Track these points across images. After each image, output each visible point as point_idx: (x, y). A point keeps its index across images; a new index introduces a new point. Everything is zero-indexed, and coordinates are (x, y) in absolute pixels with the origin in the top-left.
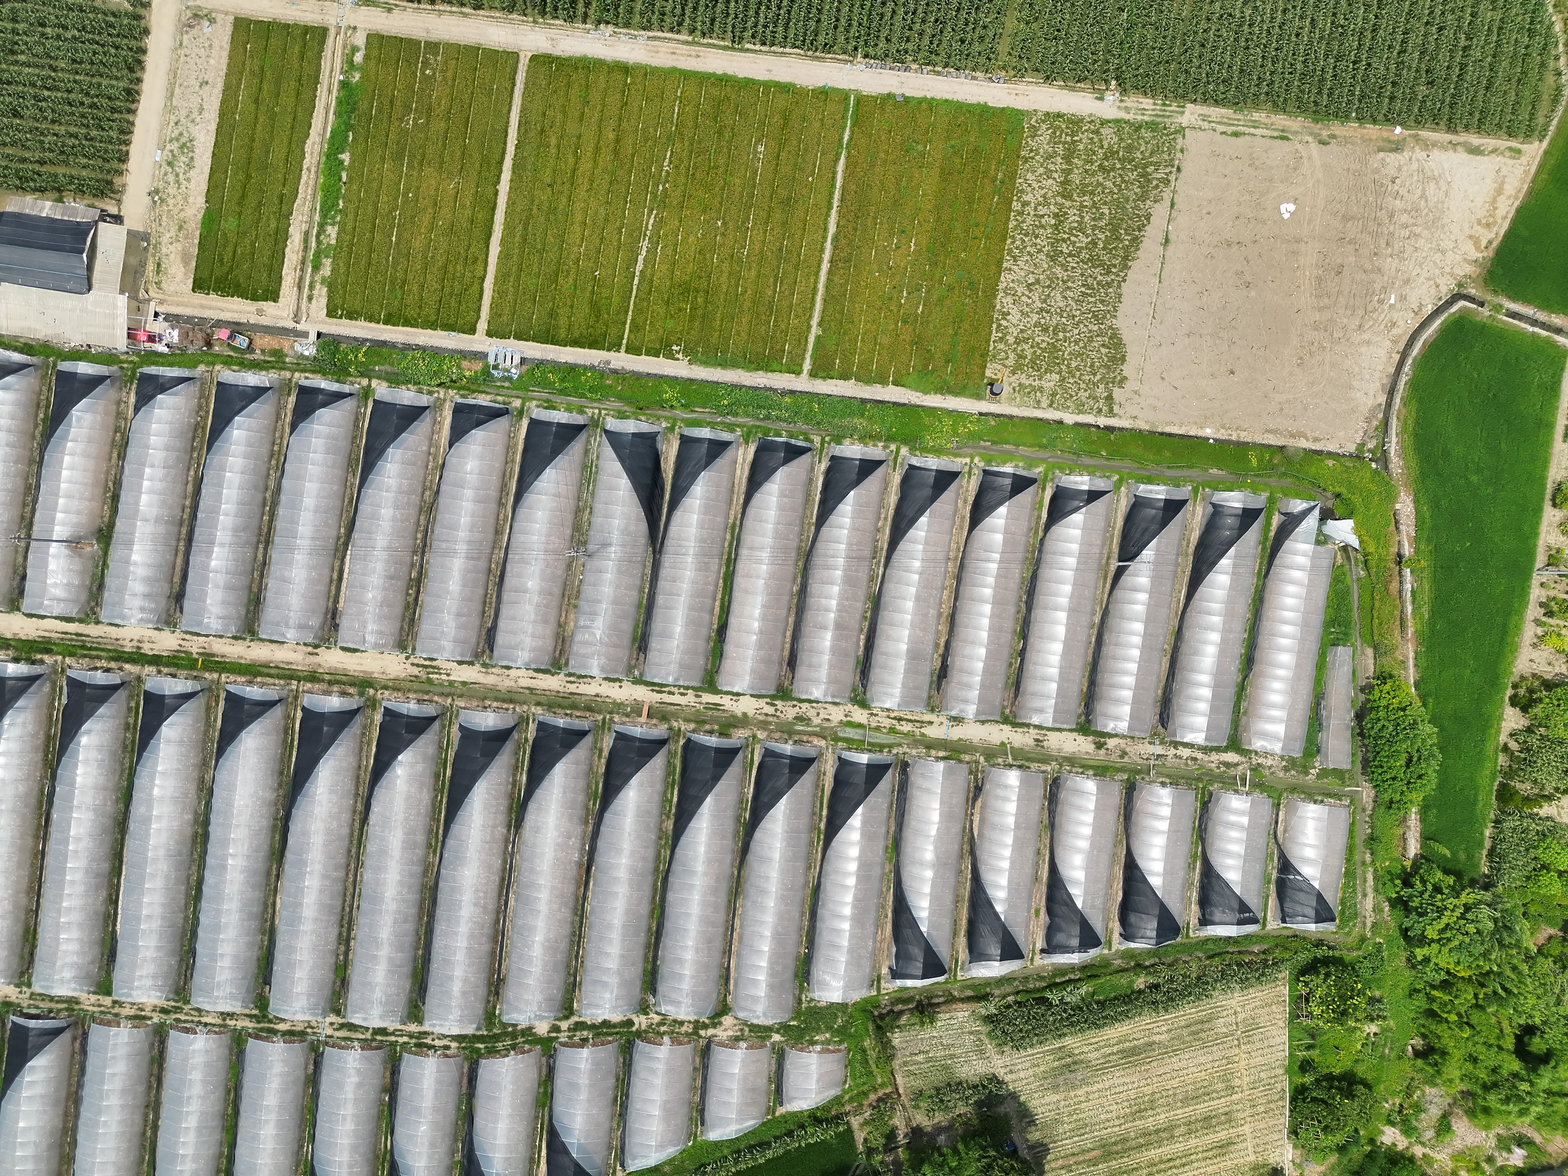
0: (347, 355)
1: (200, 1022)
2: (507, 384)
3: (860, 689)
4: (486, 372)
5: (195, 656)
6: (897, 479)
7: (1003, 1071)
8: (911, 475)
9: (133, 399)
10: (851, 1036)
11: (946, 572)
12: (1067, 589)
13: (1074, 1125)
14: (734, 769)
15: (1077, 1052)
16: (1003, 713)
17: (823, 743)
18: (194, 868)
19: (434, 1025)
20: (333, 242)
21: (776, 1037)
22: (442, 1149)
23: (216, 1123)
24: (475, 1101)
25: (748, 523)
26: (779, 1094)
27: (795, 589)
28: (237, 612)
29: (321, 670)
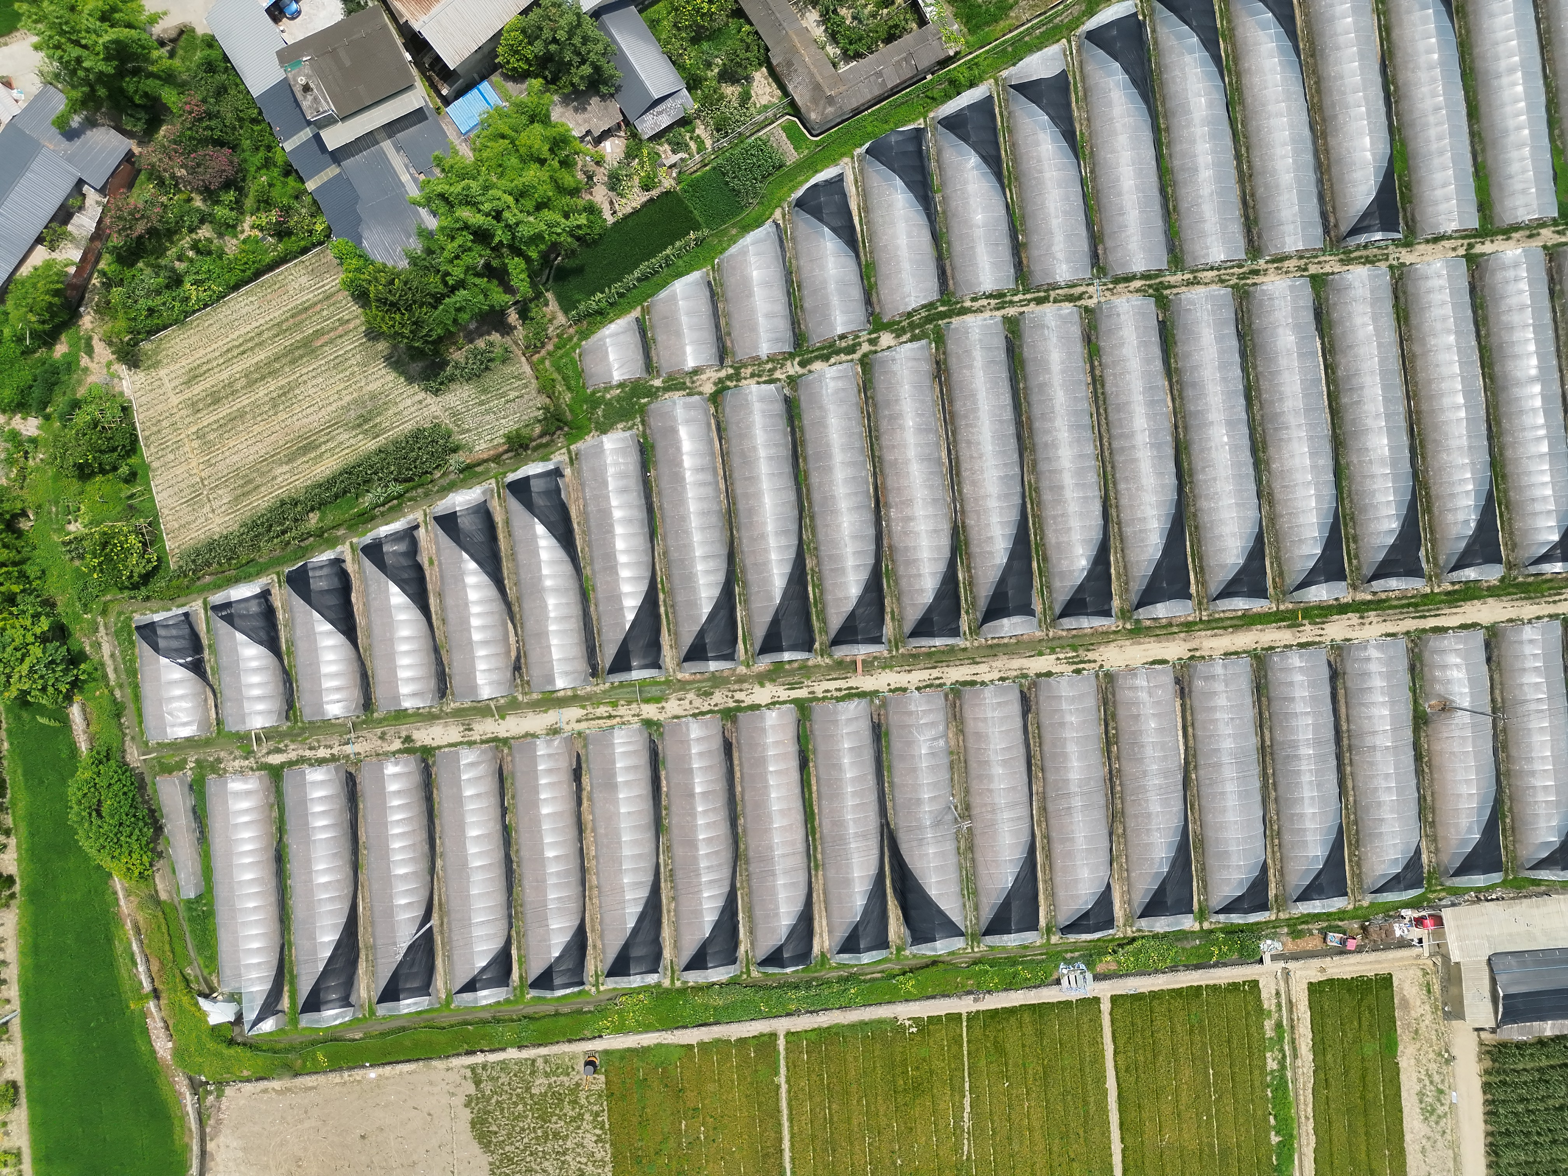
0: (1229, 950)
1: (1218, 269)
2: (1069, 955)
3: (655, 737)
4: (1090, 965)
5: (1306, 622)
6: (667, 954)
7: (429, 401)
8: (654, 963)
9: (1425, 858)
10: (585, 401)
11: (597, 874)
12: (474, 891)
13: (347, 364)
14: (761, 632)
15: (361, 437)
16: (510, 748)
17: (680, 676)
18: (1258, 417)
19: (991, 317)
20: (1268, 1055)
21: (657, 383)
22: (955, 204)
23: (1181, 177)
24: (935, 254)
25: (802, 878)
26: (642, 329)
27: (741, 821)
28: (1276, 676)
29: (1182, 635)
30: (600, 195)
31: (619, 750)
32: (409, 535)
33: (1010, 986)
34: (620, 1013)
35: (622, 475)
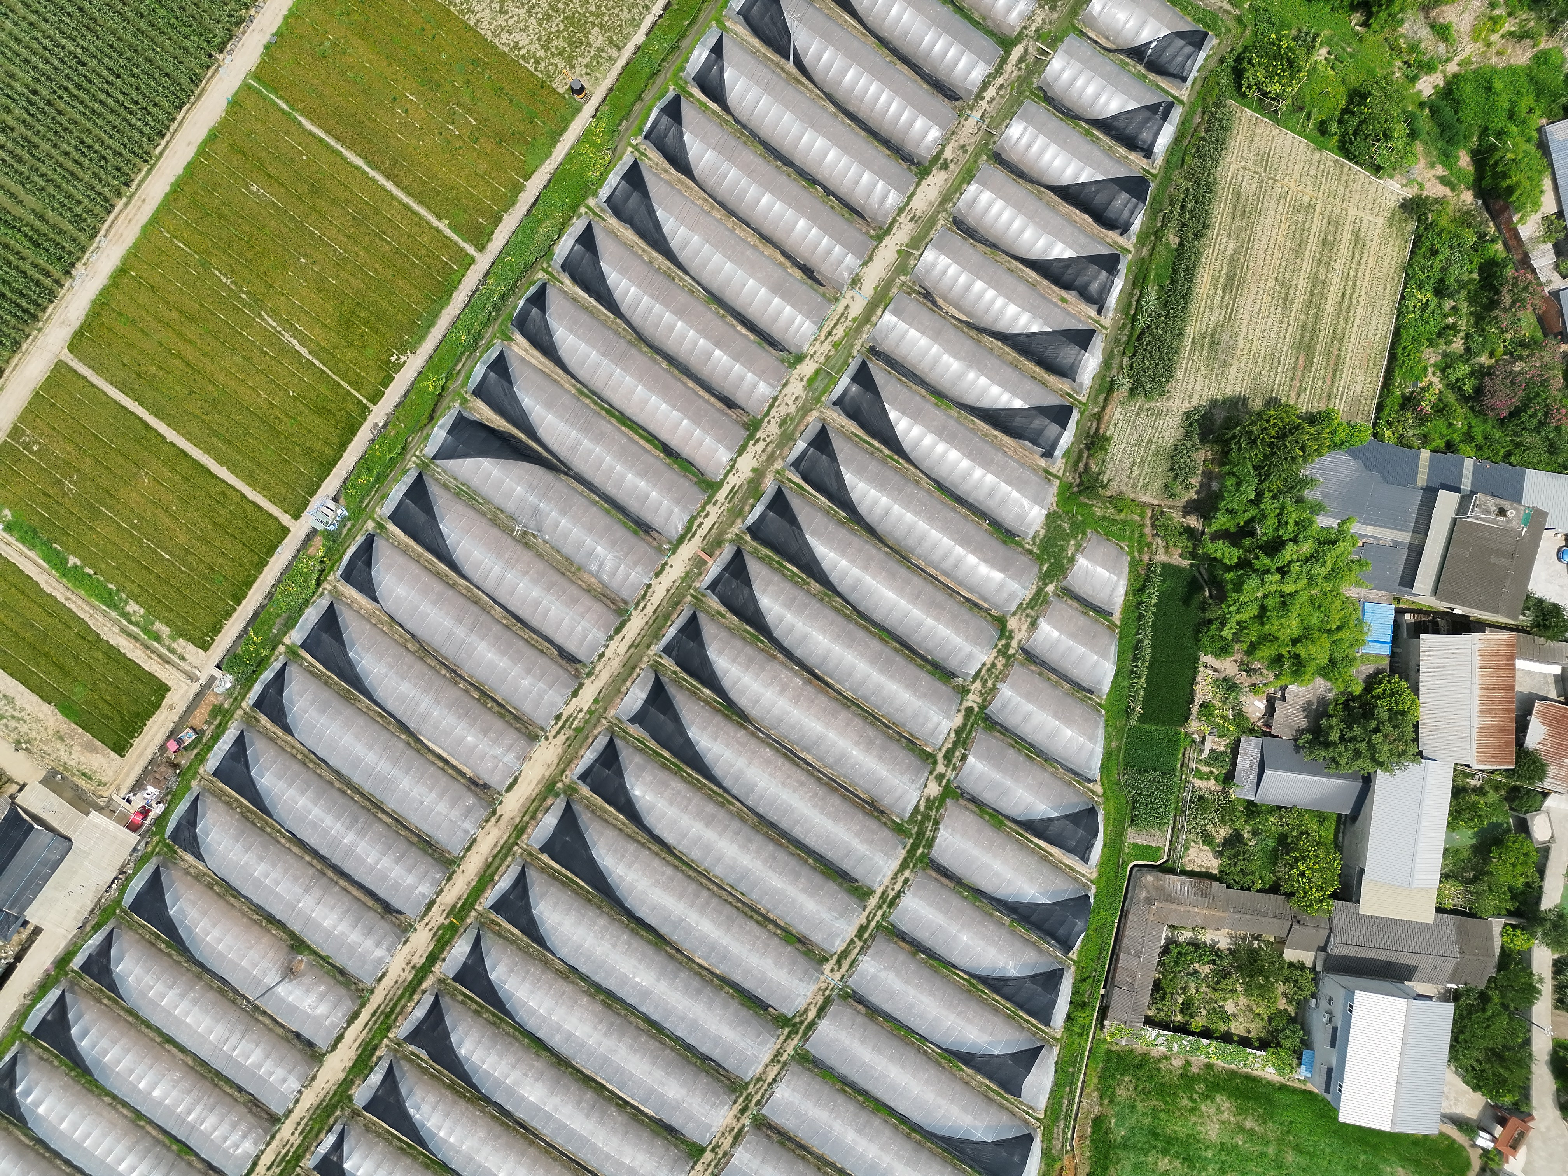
0: (248, 650)
1: (770, 1085)
2: (349, 525)
3: (785, 354)
4: (328, 534)
5: (447, 922)
6: (612, 221)
7: (1186, 404)
8: (615, 205)
9: (190, 858)
10: (1083, 522)
11: (719, 221)
12: (787, 117)
13: (1267, 365)
14: (795, 503)
15: (1204, 329)
16: (872, 237)
17: (815, 413)
18: (632, 1019)
19: (881, 883)
20: (142, 611)
21: (1050, 589)
22: (991, 928)
23: (864, 1116)
24: (966, 881)
25: (582, 374)
26: (1100, 612)
27: (665, 365)
28: (425, 864)
29: (517, 820)
30: (1228, 666)
31: (799, 318)
32: (1099, 303)
33: (365, 460)
34: (599, 147)
35: (1004, 501)
